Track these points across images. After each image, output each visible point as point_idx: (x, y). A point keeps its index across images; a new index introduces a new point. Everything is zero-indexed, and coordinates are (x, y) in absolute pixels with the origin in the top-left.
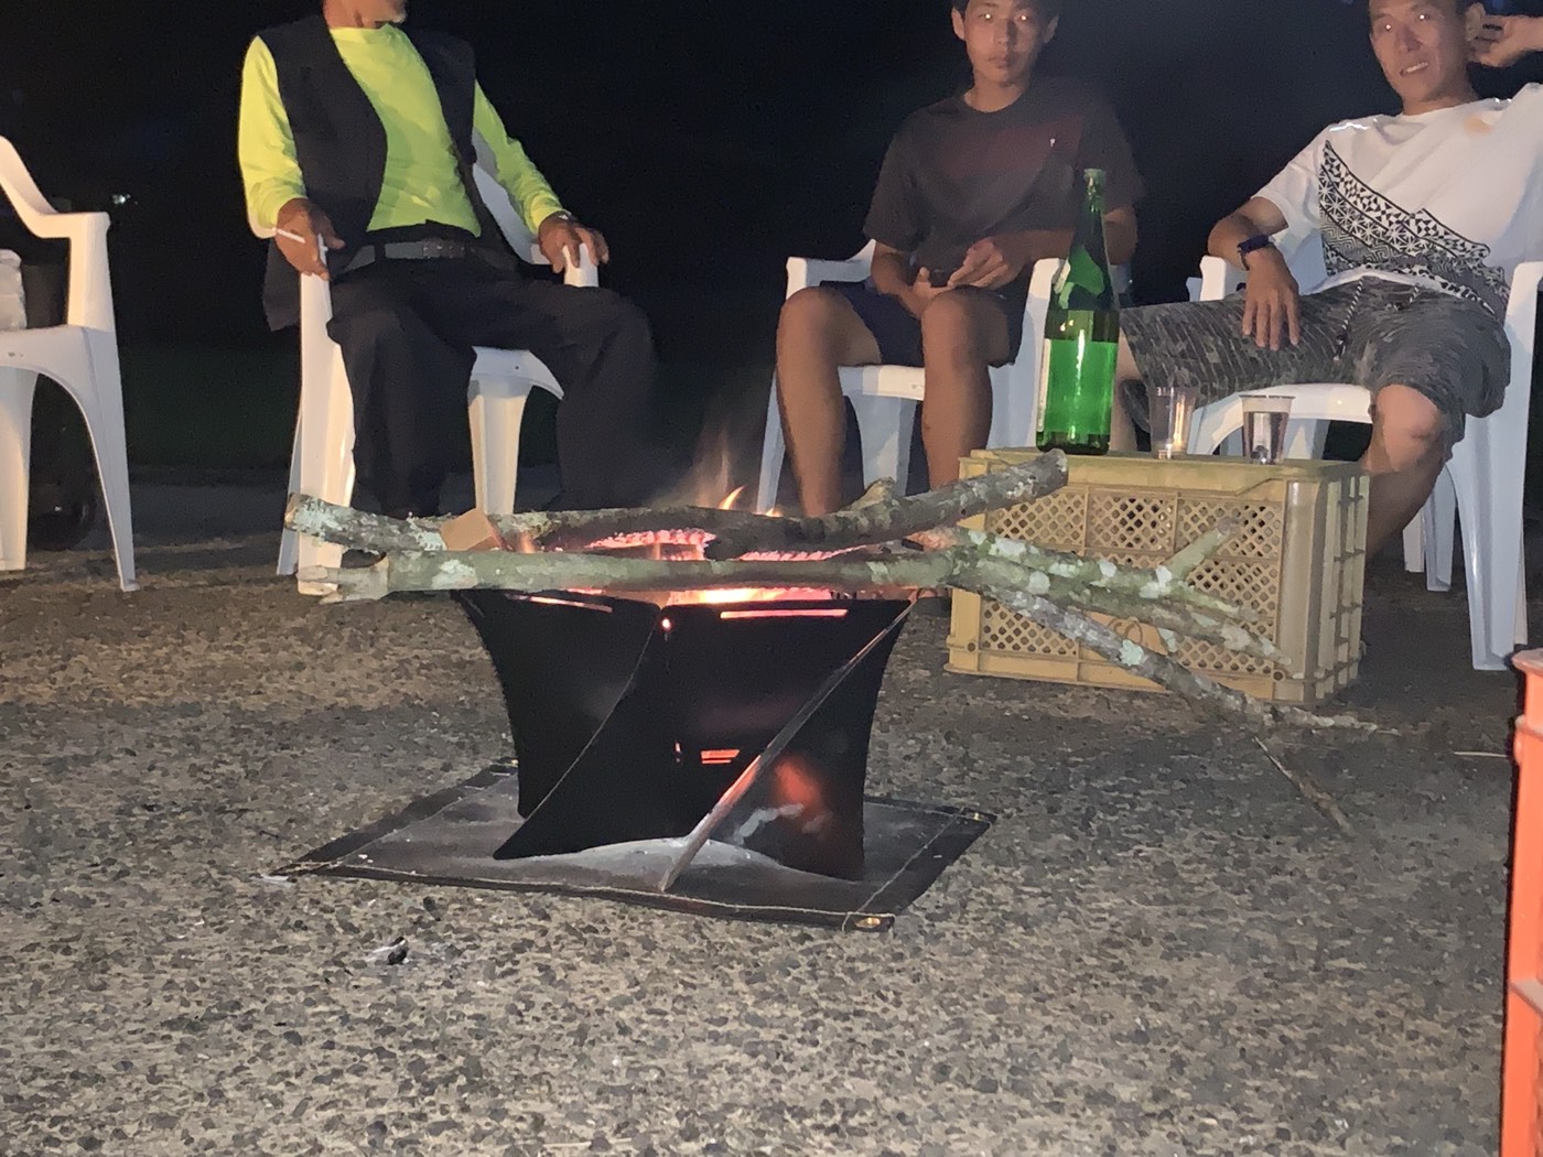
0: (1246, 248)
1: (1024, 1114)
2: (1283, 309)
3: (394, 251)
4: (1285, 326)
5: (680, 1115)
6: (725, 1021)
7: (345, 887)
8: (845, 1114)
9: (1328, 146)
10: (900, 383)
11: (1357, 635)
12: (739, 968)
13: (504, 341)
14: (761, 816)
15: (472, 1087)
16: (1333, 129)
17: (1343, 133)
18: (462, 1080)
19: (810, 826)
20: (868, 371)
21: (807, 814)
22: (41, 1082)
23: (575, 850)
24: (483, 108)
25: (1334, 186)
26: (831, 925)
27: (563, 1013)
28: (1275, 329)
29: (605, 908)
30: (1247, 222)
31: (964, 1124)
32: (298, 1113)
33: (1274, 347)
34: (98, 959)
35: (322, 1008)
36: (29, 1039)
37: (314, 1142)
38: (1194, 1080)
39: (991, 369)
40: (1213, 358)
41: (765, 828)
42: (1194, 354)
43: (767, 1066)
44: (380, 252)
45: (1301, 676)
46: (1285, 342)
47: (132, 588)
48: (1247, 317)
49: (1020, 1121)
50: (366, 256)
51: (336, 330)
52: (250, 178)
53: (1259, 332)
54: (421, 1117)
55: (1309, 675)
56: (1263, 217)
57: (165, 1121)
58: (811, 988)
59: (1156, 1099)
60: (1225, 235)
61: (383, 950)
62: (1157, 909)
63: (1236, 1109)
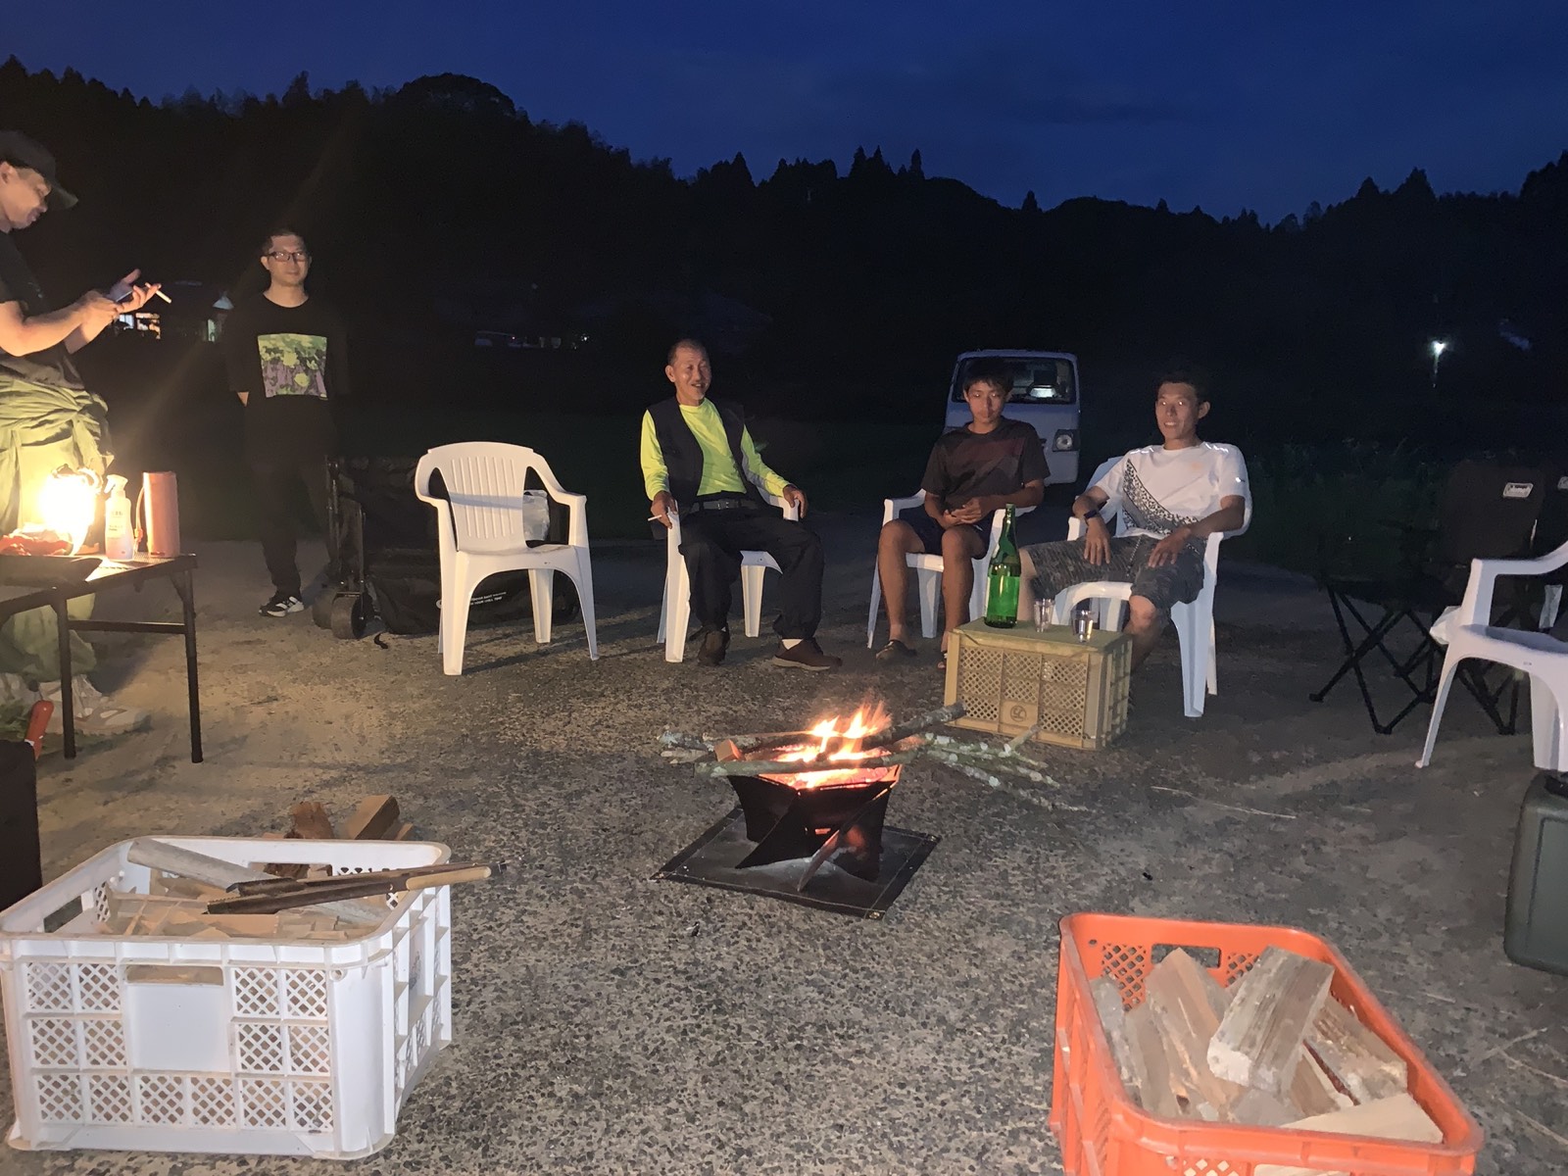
0: (1087, 516)
1: (913, 1029)
2: (1103, 548)
3: (707, 505)
4: (1104, 554)
5: (789, 1029)
6: (812, 973)
7: (678, 886)
8: (848, 1028)
9: (1129, 461)
10: (933, 563)
11: (1125, 712)
12: (822, 941)
13: (756, 547)
14: (841, 850)
15: (718, 1011)
16: (1132, 452)
17: (1134, 455)
18: (714, 1007)
19: (859, 858)
20: (920, 556)
21: (859, 851)
22: (571, 1003)
23: (767, 864)
24: (746, 437)
25: (1130, 481)
26: (860, 915)
27: (754, 968)
28: (1099, 556)
29: (776, 903)
30: (1090, 499)
31: (889, 1034)
32: (658, 1021)
33: (1099, 564)
34: (588, 931)
35: (667, 963)
36: (566, 978)
37: (662, 1039)
38: (980, 1010)
39: (974, 561)
40: (1071, 569)
41: (842, 855)
42: (1063, 566)
43: (824, 1001)
44: (702, 506)
45: (1094, 737)
46: (1103, 561)
47: (596, 659)
48: (1086, 551)
49: (911, 1032)
50: (696, 508)
51: (682, 549)
52: (646, 473)
53: (1091, 557)
54: (699, 1026)
55: (1099, 737)
56: (1098, 496)
57: (613, 1027)
58: (847, 953)
59: (962, 1021)
60: (1080, 506)
61: (690, 928)
62: (993, 902)
63: (991, 1027)
